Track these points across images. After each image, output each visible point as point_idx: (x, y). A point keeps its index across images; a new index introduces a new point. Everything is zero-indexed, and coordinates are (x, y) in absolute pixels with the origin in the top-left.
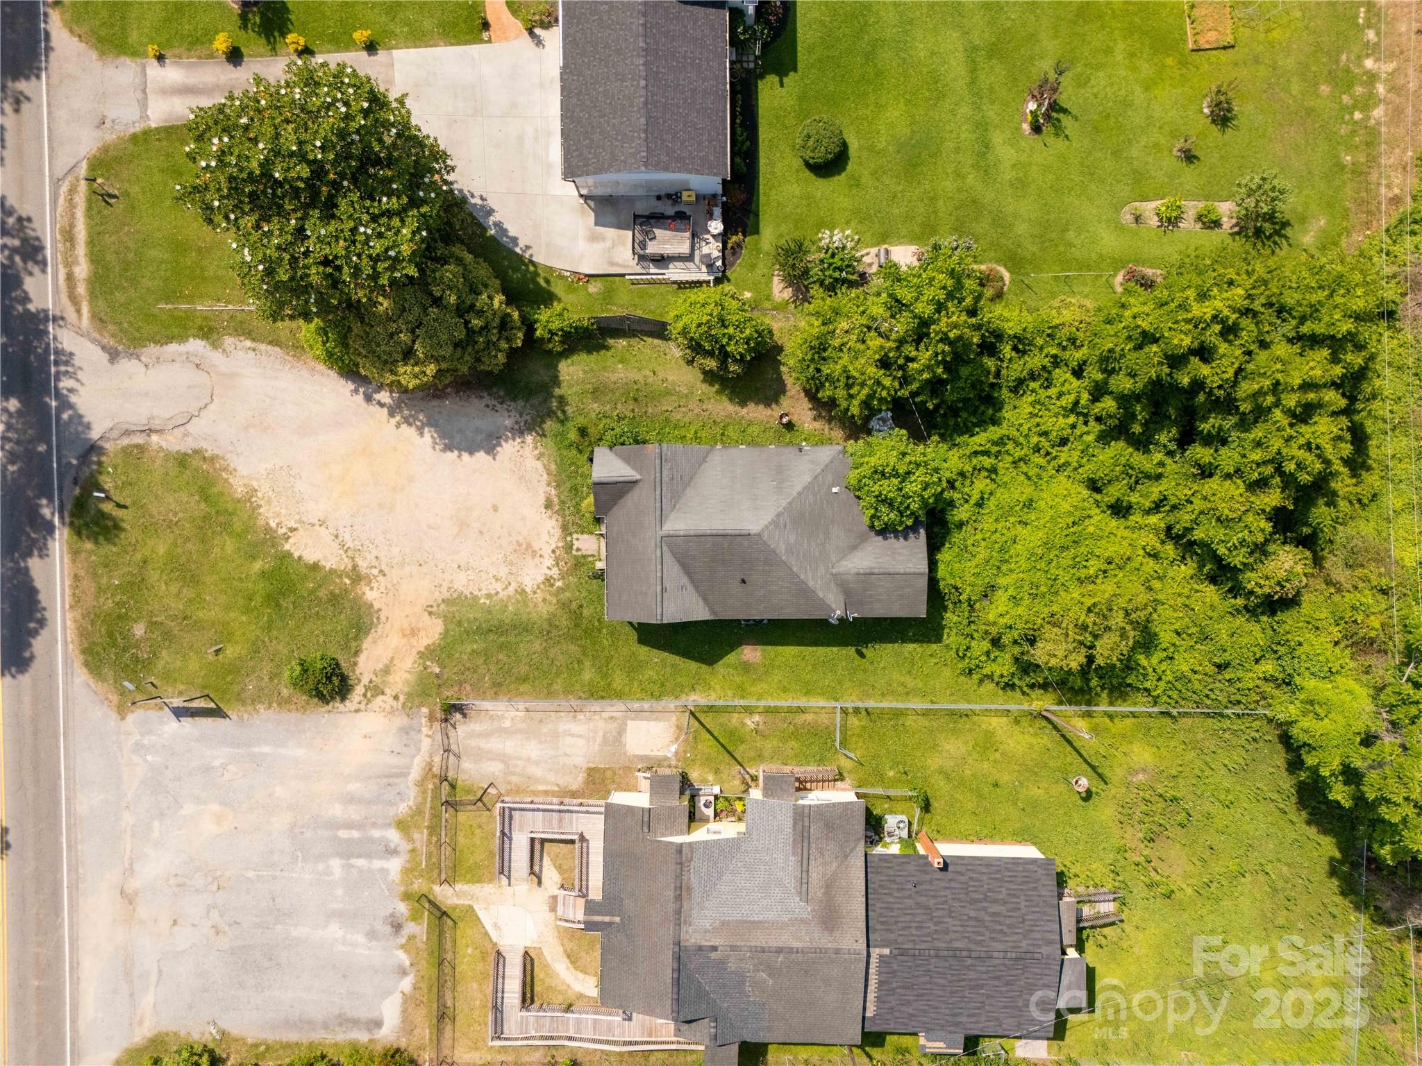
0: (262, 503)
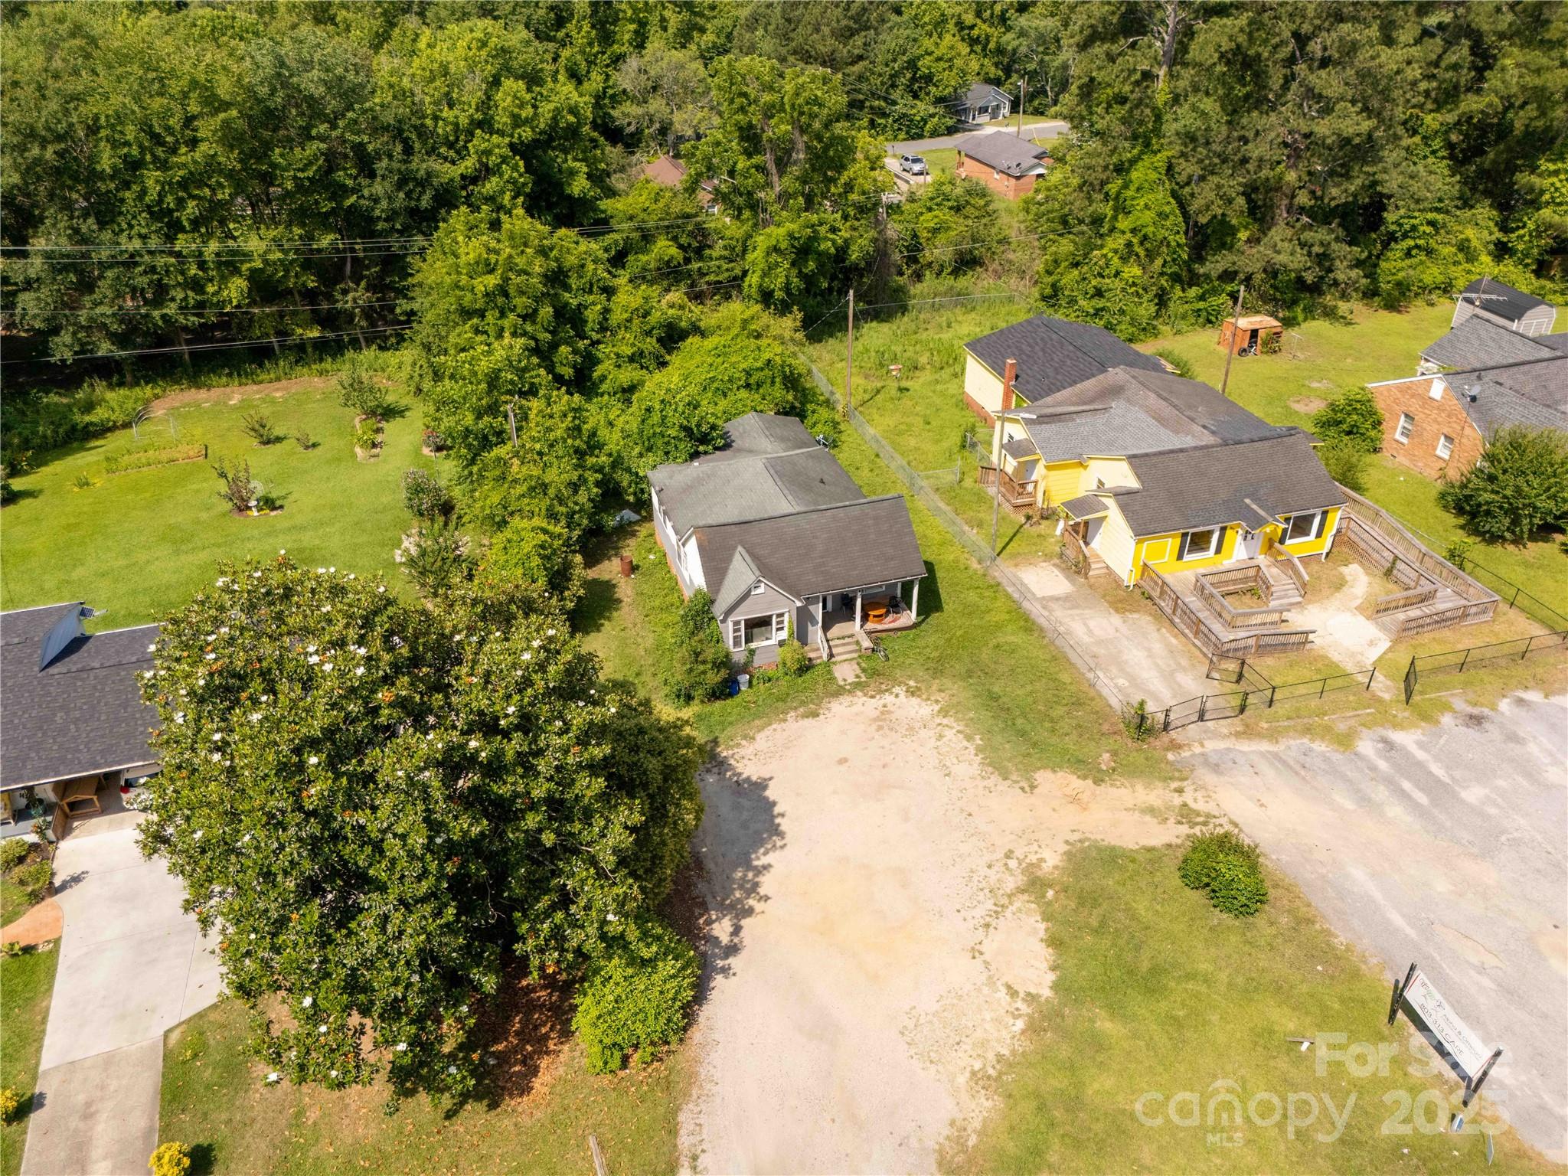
0: (991, 1056)
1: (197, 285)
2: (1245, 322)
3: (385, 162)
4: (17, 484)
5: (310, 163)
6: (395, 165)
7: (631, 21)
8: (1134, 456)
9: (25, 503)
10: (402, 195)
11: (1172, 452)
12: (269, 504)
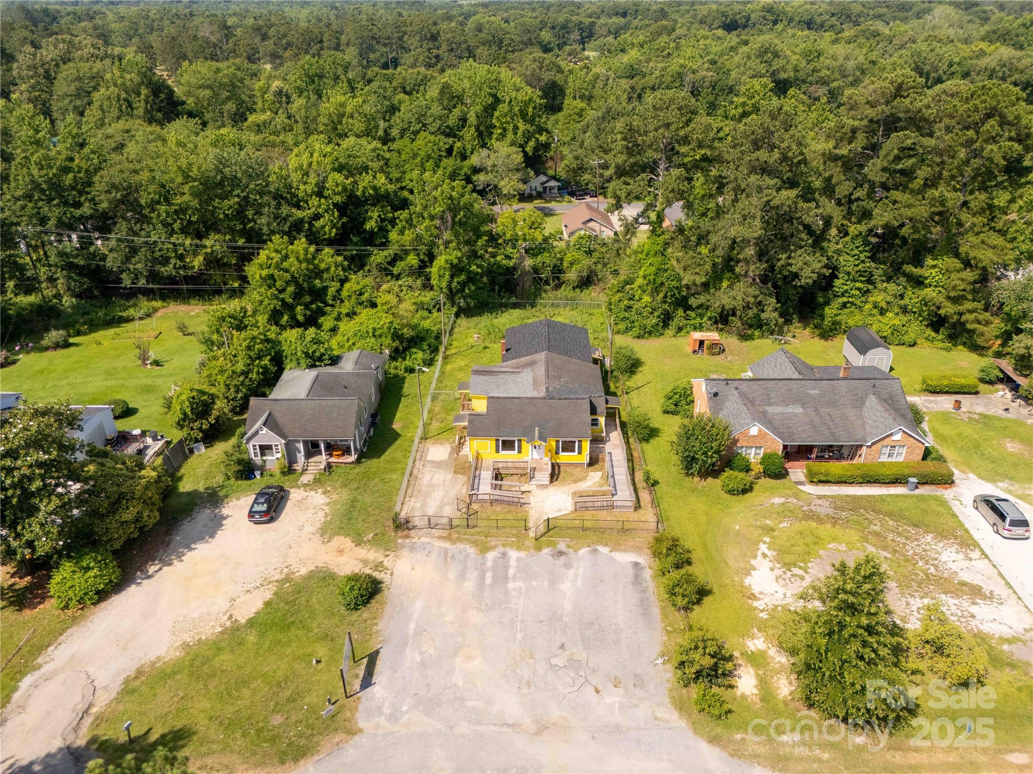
0: (197, 638)
1: (181, 257)
2: (697, 335)
3: (266, 209)
4: (71, 340)
5: (231, 207)
6: (272, 210)
7: (500, 128)
8: (492, 397)
9: (72, 349)
10: (275, 224)
11: (513, 398)
12: (157, 363)
